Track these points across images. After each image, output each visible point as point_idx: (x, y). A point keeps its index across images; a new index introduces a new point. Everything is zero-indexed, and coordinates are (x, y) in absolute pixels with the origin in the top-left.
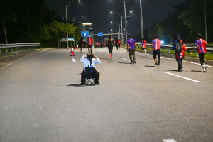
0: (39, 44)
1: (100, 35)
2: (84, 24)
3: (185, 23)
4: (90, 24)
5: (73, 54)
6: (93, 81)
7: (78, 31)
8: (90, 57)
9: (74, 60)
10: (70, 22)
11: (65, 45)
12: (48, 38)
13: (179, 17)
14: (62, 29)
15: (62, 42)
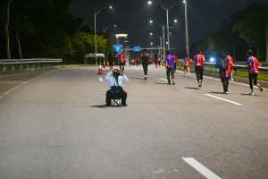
0: (60, 60)
1: (137, 49)
2: (118, 36)
3: (242, 36)
4: (125, 35)
5: (100, 72)
6: (119, 101)
7: (109, 45)
8: (116, 75)
9: (101, 79)
10: (100, 33)
11: (92, 61)
12: (71, 53)
13: (234, 29)
14: (89, 41)
15: (89, 58)
